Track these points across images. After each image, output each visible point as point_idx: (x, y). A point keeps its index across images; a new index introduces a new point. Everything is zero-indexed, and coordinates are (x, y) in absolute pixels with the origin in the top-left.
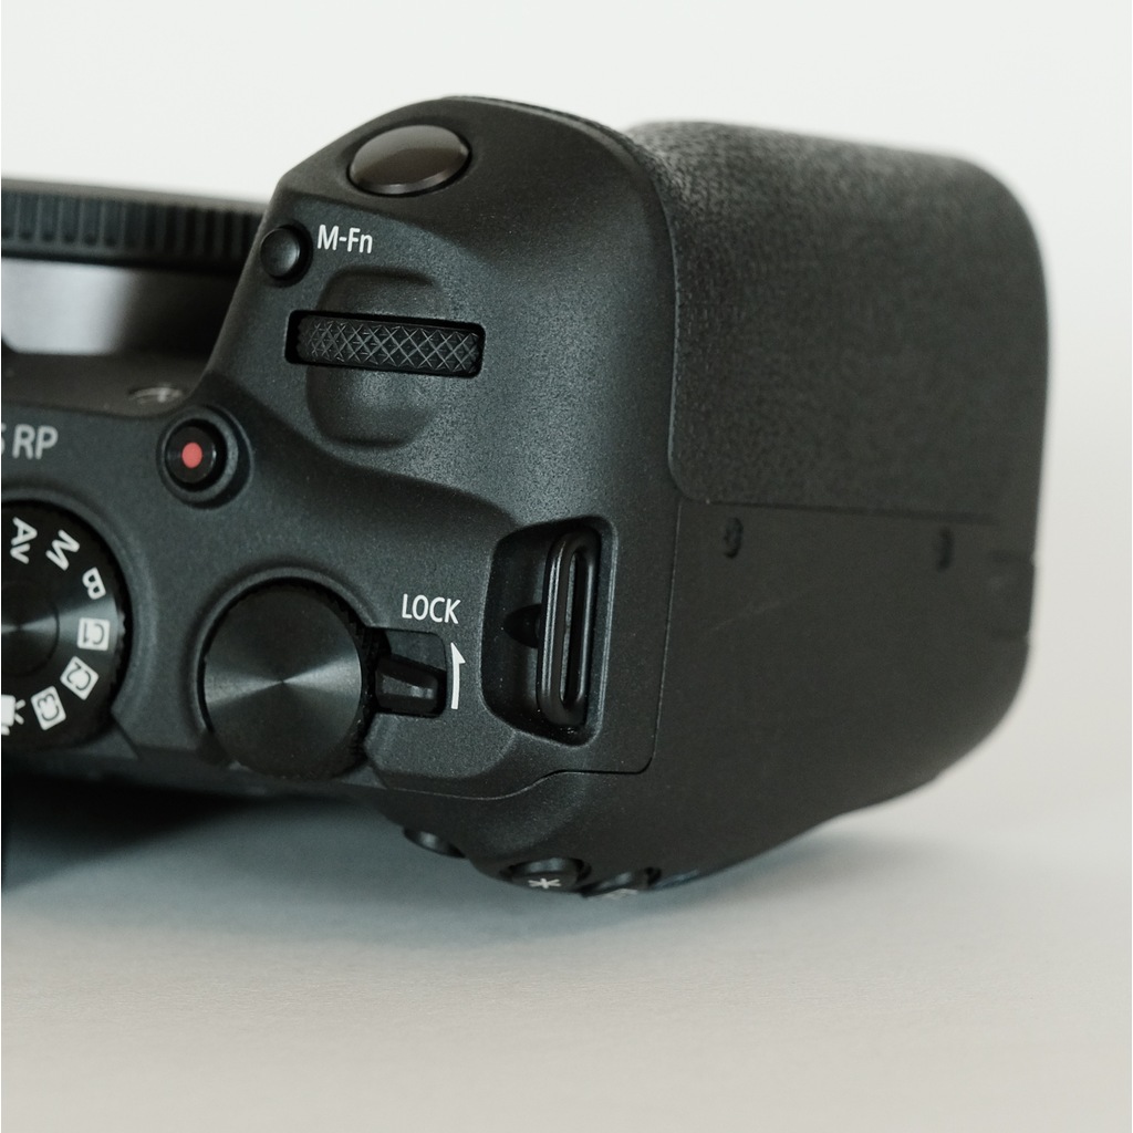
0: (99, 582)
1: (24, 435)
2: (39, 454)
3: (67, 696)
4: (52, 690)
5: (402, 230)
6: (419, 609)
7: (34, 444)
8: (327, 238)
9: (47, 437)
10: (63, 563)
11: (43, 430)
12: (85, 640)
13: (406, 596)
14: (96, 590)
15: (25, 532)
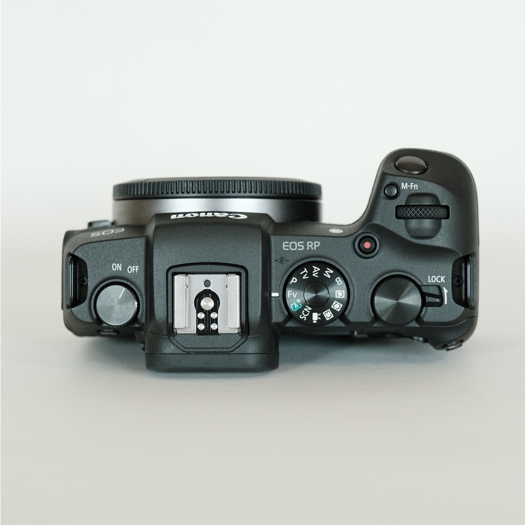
0: (340, 280)
1: (310, 244)
2: (315, 249)
3: (333, 311)
4: (329, 310)
5: (426, 183)
6: (433, 279)
7: (313, 246)
8: (404, 186)
9: (317, 244)
10: (329, 277)
11: (315, 242)
12: (338, 296)
13: (429, 277)
14: (340, 282)
15: (316, 269)
